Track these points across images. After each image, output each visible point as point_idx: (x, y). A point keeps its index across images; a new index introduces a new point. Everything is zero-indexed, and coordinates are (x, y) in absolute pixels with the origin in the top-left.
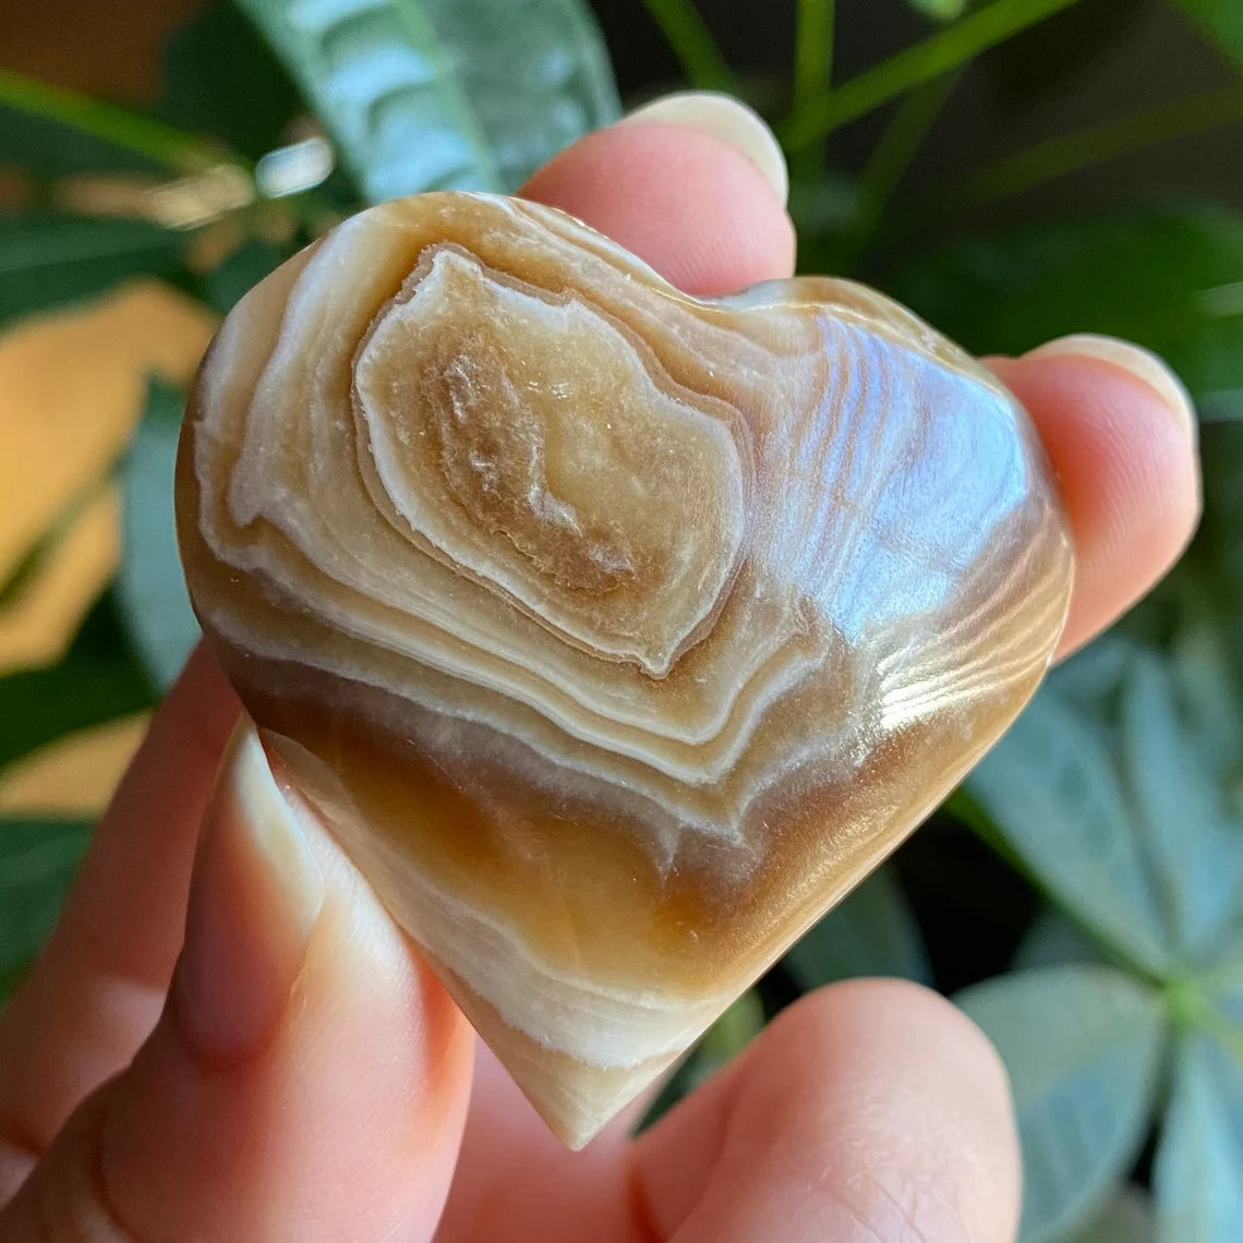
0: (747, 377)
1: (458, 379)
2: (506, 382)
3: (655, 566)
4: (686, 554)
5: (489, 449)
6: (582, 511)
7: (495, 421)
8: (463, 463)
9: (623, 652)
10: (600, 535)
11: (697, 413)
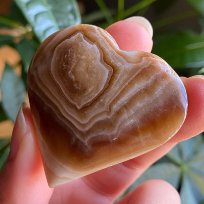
0: (119, 64)
1: (68, 52)
2: (75, 54)
3: (84, 90)
4: (90, 90)
5: (67, 64)
6: (76, 77)
7: (70, 59)
8: (62, 65)
9: (74, 103)
10: (77, 82)
11: (104, 67)
